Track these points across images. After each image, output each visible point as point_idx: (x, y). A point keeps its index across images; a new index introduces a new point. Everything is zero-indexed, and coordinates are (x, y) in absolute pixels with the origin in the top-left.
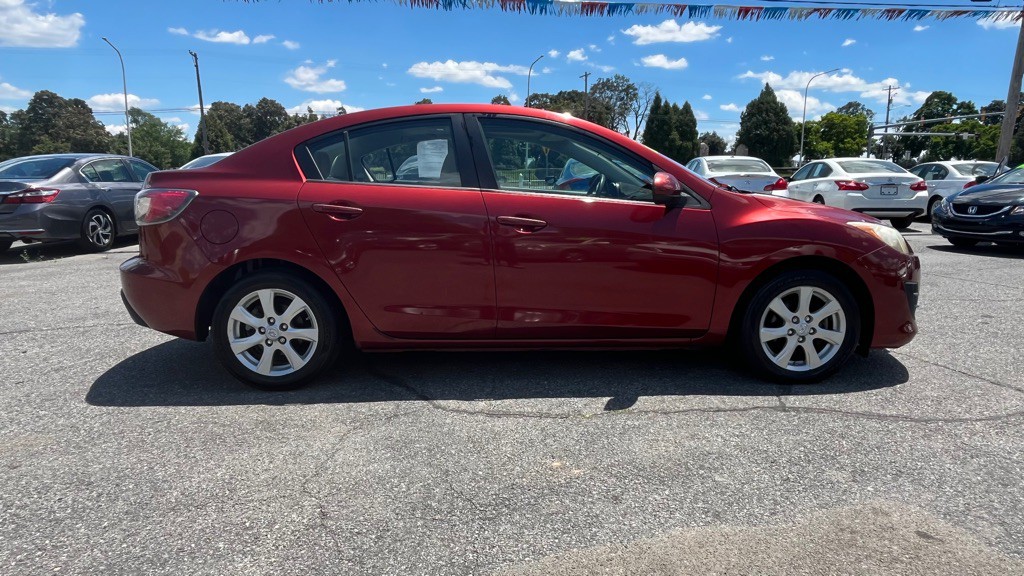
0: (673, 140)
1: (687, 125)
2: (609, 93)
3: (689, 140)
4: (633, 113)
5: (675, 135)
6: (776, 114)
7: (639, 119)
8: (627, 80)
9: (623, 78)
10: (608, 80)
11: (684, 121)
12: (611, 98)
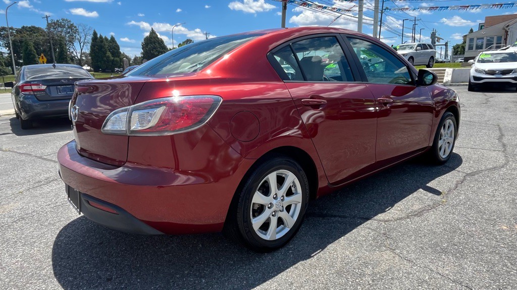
0: (108, 57)
1: (114, 48)
2: (60, 29)
3: (117, 57)
4: (77, 41)
5: (109, 54)
6: (159, 43)
7: (82, 44)
8: (70, 21)
9: (67, 20)
10: (58, 21)
11: (113, 46)
12: (61, 32)
